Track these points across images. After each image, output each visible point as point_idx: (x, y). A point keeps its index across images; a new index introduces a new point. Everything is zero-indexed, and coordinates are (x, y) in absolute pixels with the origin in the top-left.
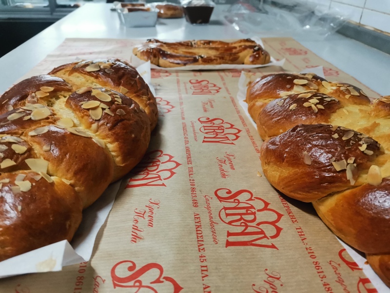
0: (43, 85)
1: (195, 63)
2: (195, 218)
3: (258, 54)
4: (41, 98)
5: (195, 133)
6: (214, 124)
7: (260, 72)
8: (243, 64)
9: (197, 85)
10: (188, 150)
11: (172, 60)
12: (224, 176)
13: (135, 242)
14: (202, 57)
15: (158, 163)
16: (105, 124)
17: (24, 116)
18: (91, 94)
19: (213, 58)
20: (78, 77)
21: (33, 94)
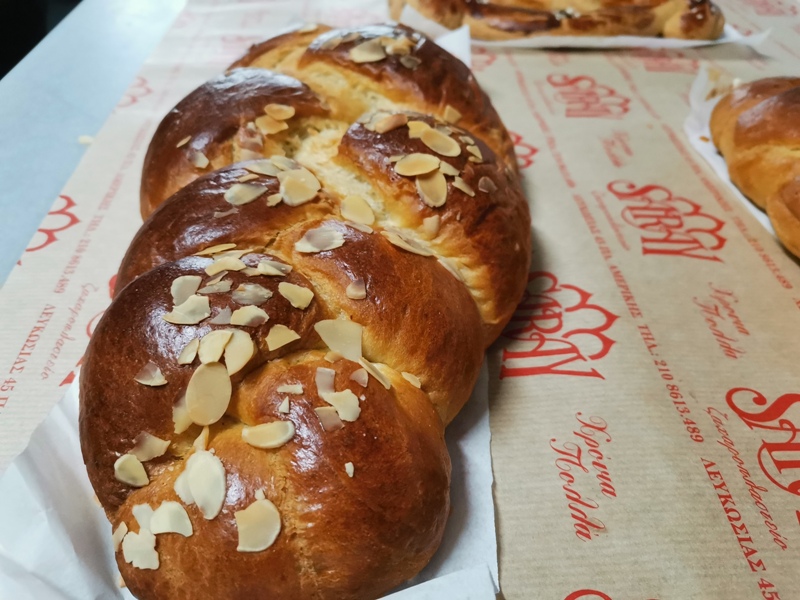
0: (267, 99)
1: (554, 31)
2: (710, 473)
3: (703, 12)
4: (270, 136)
5: (615, 227)
6: (650, 201)
7: (705, 58)
8: (660, 35)
9: (568, 89)
10: (618, 275)
11: (495, 21)
12: (730, 352)
13: (588, 536)
14: (569, 17)
15: (557, 310)
16: (458, 218)
17: (266, 194)
18: (407, 135)
19: (595, 17)
20: (327, 74)
21: (251, 125)
